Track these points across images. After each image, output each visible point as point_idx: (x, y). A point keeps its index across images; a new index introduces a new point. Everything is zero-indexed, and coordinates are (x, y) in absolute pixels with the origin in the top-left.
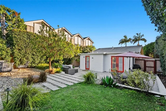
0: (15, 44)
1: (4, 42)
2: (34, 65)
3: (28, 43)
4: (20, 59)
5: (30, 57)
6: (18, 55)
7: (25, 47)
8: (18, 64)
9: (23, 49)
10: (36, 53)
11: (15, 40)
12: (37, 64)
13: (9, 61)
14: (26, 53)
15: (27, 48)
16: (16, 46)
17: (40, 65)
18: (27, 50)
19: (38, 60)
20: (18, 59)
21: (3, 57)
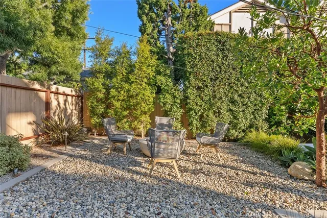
0: (190, 75)
1: (168, 72)
2: (234, 133)
3: (220, 67)
4: (200, 114)
5: (224, 108)
6: (197, 104)
7: (211, 79)
8: (197, 128)
9: (207, 86)
10: (240, 96)
11: (190, 63)
12: (244, 131)
13: (178, 119)
14: (215, 97)
15: (217, 82)
16: (192, 78)
17: (252, 136)
18: (216, 88)
19: (246, 119)
20: (196, 114)
21: (166, 108)
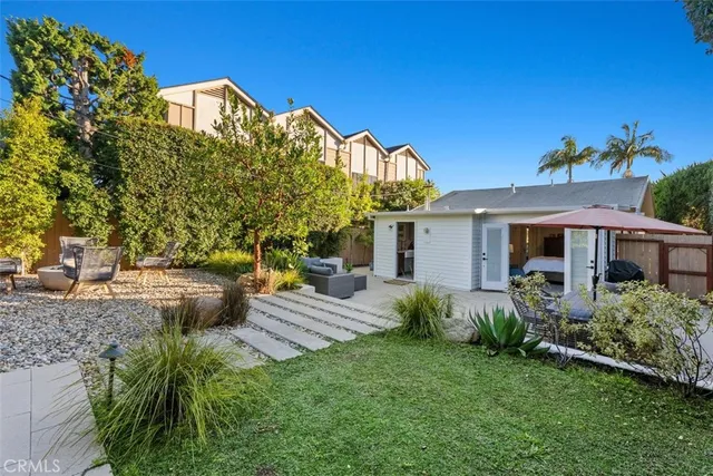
0: (127, 176)
1: (86, 168)
2: (194, 257)
3: (173, 171)
4: (142, 232)
5: (179, 224)
6: (137, 219)
7: (161, 186)
8: (137, 253)
9: (154, 195)
10: (201, 209)
11: (127, 160)
12: (206, 253)
13: (102, 240)
14: (165, 210)
15: (170, 190)
16: (129, 181)
17: (216, 257)
18: (168, 198)
19: (209, 238)
20: (136, 232)
21: (80, 224)
